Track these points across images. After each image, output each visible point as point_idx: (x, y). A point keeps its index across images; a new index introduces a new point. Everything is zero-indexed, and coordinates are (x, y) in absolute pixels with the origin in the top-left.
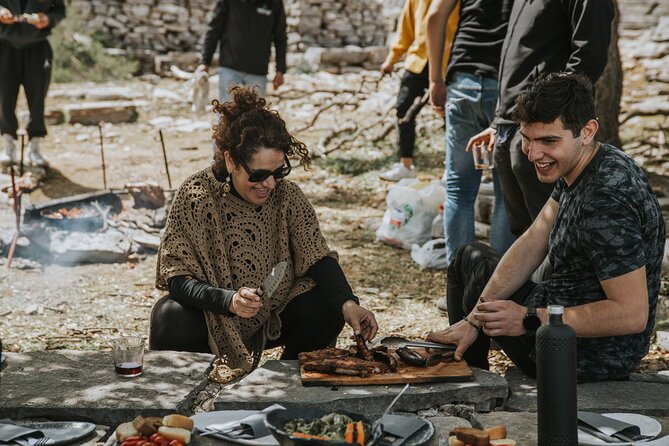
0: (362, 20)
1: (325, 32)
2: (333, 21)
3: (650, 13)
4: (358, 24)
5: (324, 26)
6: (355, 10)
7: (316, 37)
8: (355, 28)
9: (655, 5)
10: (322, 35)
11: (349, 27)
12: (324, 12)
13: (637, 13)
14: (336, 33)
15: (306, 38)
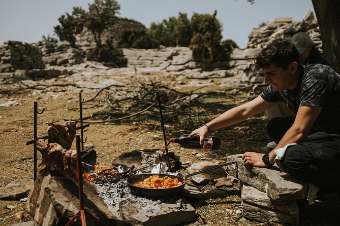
0: (37, 58)
1: (22, 63)
2: (26, 58)
3: (138, 59)
4: (35, 60)
5: (22, 60)
6: (34, 54)
7: (18, 65)
8: (34, 62)
9: (140, 57)
10: (21, 64)
11: (32, 62)
12: (22, 54)
13: (133, 59)
14: (28, 63)
15: (14, 65)
